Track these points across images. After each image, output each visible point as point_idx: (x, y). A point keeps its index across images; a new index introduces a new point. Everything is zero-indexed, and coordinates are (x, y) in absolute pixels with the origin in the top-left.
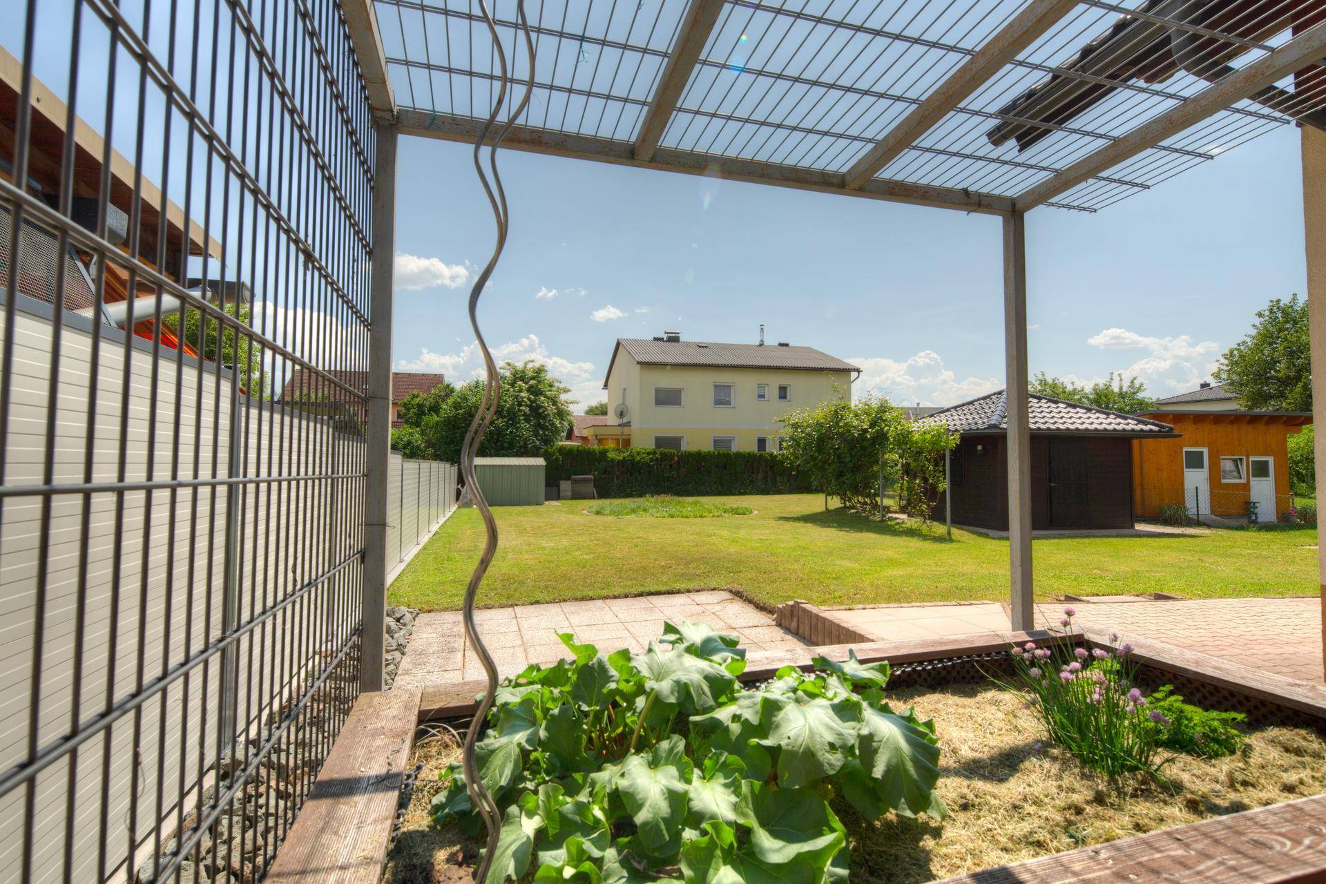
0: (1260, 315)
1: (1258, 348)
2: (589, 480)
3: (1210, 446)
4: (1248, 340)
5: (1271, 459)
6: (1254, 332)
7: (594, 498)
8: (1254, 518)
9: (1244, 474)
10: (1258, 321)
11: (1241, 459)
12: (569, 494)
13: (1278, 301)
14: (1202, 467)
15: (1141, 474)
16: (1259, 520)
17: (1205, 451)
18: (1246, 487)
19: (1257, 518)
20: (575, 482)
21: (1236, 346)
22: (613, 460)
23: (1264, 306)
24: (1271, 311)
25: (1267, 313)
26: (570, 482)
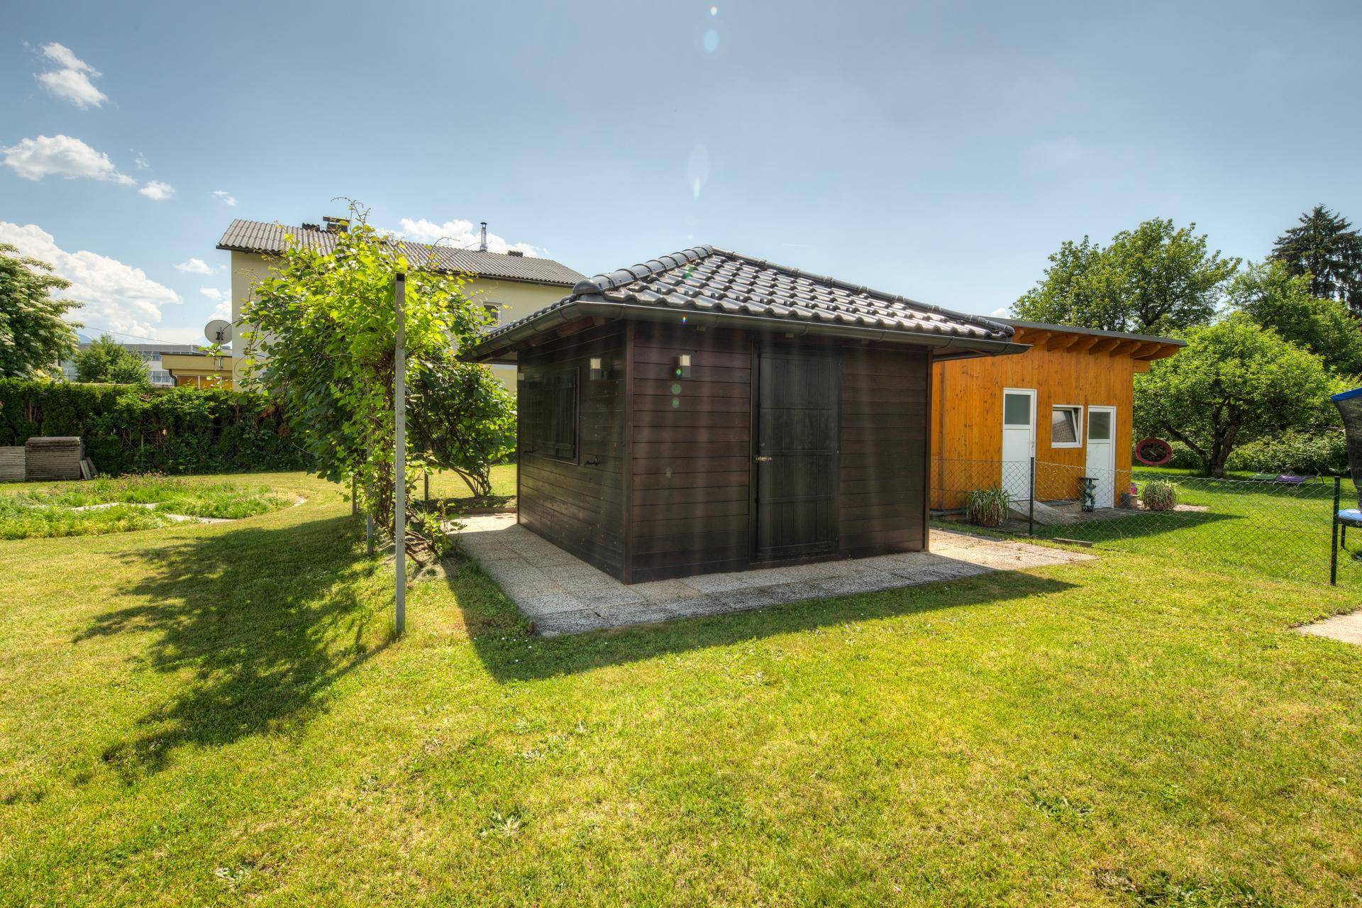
0: (1052, 259)
1: (1049, 295)
2: (72, 445)
3: (1039, 385)
4: (1039, 287)
5: (1112, 410)
6: (1046, 278)
7: (81, 477)
8: (1089, 503)
9: (1079, 433)
10: (1050, 265)
11: (1076, 410)
12: (22, 471)
13: (1071, 243)
14: (1027, 422)
15: (941, 432)
16: (1097, 506)
17: (1033, 394)
18: (1081, 455)
19: (1093, 502)
20: (36, 448)
21: (1027, 294)
22: (129, 409)
23: (1057, 249)
24: (1063, 254)
25: (1059, 257)
26: (23, 448)
